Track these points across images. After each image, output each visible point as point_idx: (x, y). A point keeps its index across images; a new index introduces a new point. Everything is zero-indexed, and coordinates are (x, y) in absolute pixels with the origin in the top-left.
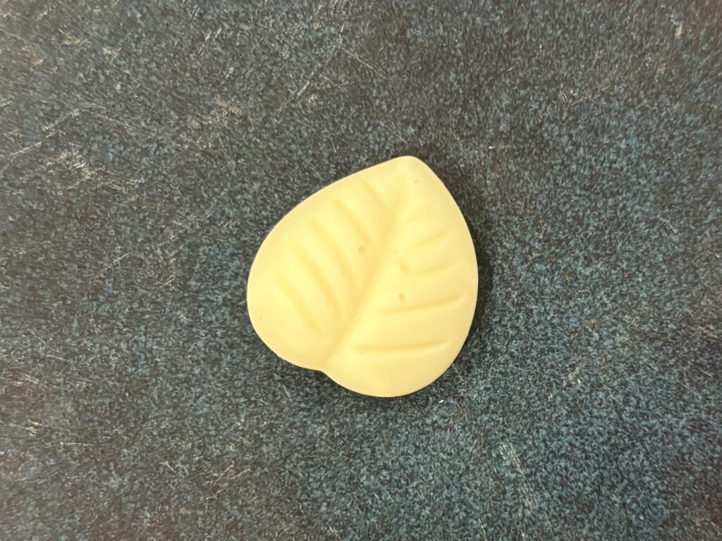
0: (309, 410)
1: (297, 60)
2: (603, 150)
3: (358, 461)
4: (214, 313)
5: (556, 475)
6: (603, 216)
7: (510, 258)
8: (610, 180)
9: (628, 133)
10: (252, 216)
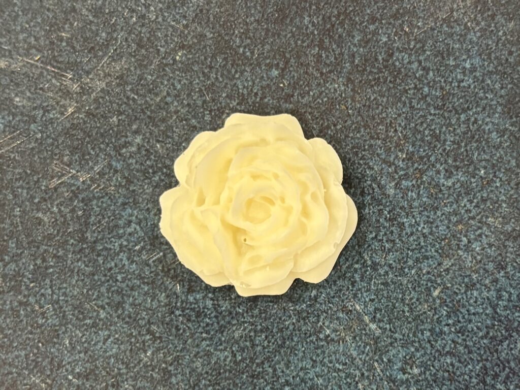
0: (211, 339)
1: (163, 20)
2: (451, 71)
3: (262, 380)
4: (112, 260)
5: (443, 372)
6: (458, 131)
7: (379, 178)
8: (461, 98)
9: (471, 54)
10: (138, 166)
